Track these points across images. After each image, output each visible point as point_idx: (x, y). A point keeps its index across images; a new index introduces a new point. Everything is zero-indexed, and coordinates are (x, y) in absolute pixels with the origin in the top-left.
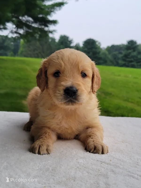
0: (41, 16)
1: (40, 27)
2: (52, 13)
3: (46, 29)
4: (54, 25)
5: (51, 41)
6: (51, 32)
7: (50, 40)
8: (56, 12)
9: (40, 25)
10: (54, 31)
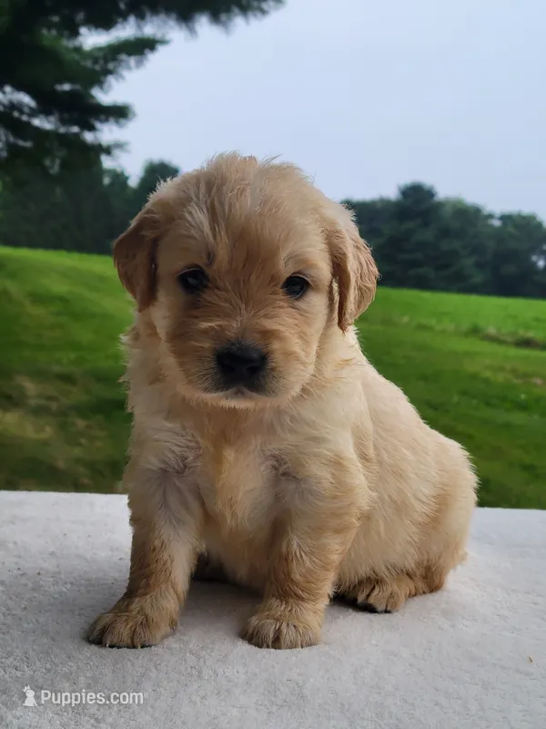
0: (66, 87)
1: (62, 130)
2: (111, 79)
3: (89, 137)
4: (117, 122)
5: (112, 184)
6: (108, 151)
7: (106, 181)
8: (125, 73)
9: (64, 122)
10: (119, 146)
